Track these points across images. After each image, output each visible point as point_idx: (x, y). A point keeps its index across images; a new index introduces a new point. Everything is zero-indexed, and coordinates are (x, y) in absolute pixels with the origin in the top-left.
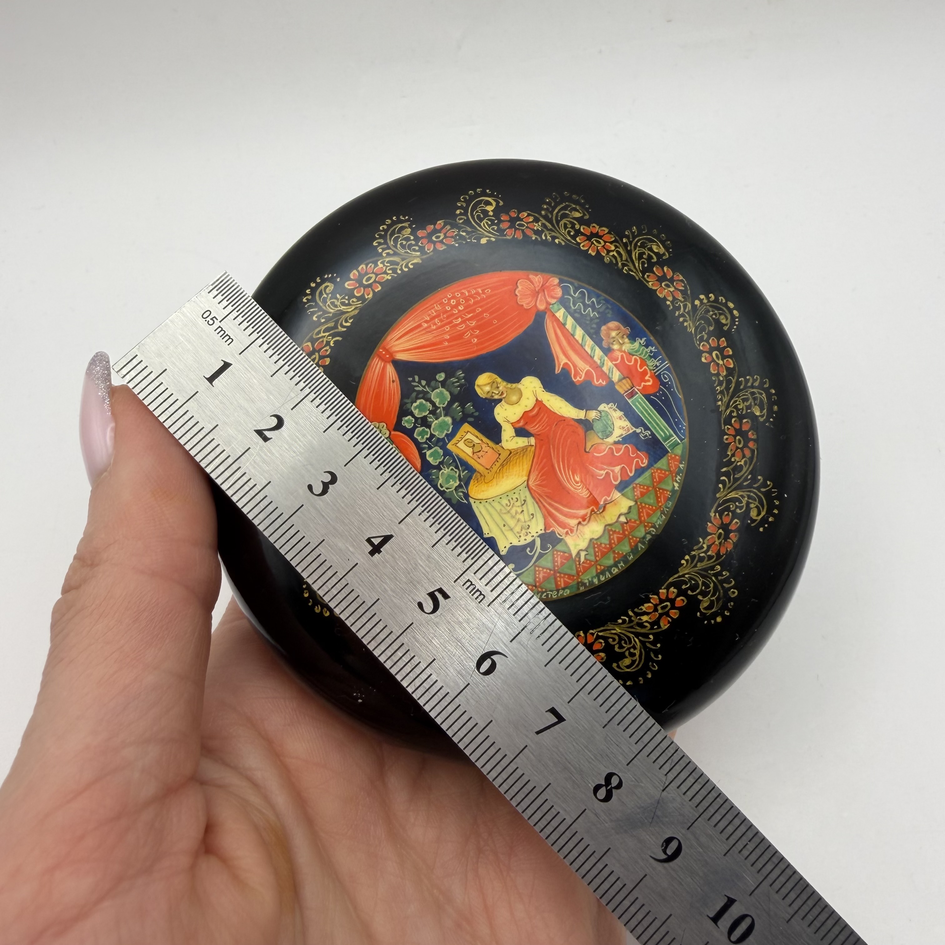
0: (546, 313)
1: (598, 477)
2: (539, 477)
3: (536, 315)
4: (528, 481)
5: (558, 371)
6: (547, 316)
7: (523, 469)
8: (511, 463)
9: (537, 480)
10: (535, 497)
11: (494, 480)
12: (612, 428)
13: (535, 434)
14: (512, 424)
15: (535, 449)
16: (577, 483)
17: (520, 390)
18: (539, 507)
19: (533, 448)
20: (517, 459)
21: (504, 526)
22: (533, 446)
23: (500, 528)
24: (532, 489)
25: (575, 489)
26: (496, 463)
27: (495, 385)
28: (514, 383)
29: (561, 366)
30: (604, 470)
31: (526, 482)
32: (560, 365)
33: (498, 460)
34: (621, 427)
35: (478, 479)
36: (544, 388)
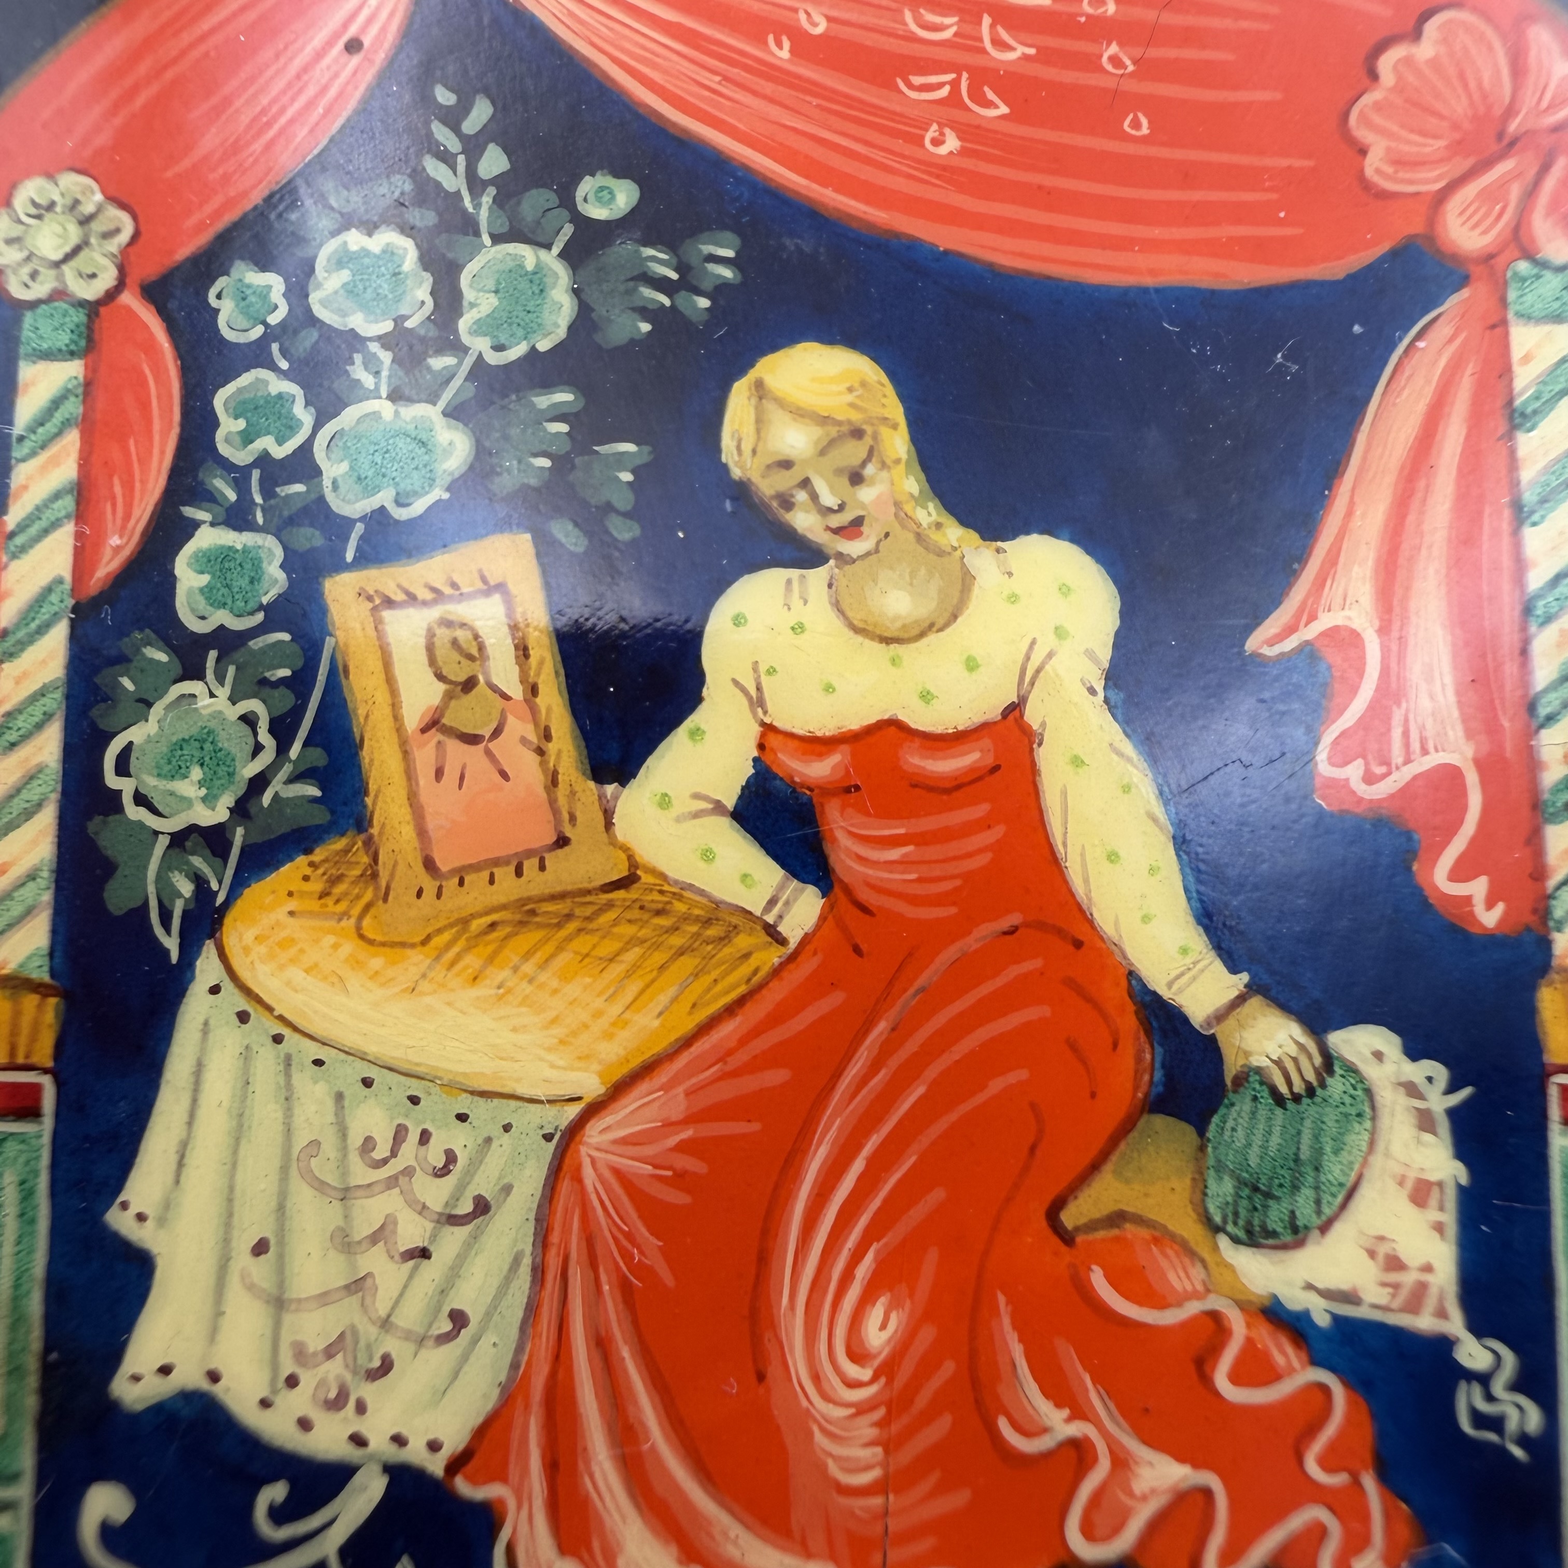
0: (1464, 281)
1: (1003, 1424)
2: (673, 1141)
3: (1394, 254)
4: (594, 1109)
5: (1271, 643)
6: (1454, 300)
7: (620, 1023)
8: (583, 943)
9: (649, 1150)
10: (555, 1238)
11: (417, 960)
12: (1327, 1211)
13: (848, 891)
14: (768, 729)
15: (777, 972)
16: (857, 1355)
17: (967, 580)
18: (532, 1310)
19: (773, 956)
20: (631, 942)
21: (260, 1248)
22: (782, 941)
23: (226, 1241)
24: (578, 1179)
25: (816, 1378)
26: (505, 874)
27: (853, 452)
28: (965, 521)
29: (1310, 632)
30: (1079, 1413)
31: (573, 1111)
32: (1313, 618)
33: (530, 866)
34: (1383, 1249)
35: (335, 880)
36: (1112, 677)
